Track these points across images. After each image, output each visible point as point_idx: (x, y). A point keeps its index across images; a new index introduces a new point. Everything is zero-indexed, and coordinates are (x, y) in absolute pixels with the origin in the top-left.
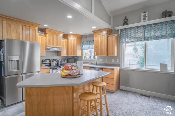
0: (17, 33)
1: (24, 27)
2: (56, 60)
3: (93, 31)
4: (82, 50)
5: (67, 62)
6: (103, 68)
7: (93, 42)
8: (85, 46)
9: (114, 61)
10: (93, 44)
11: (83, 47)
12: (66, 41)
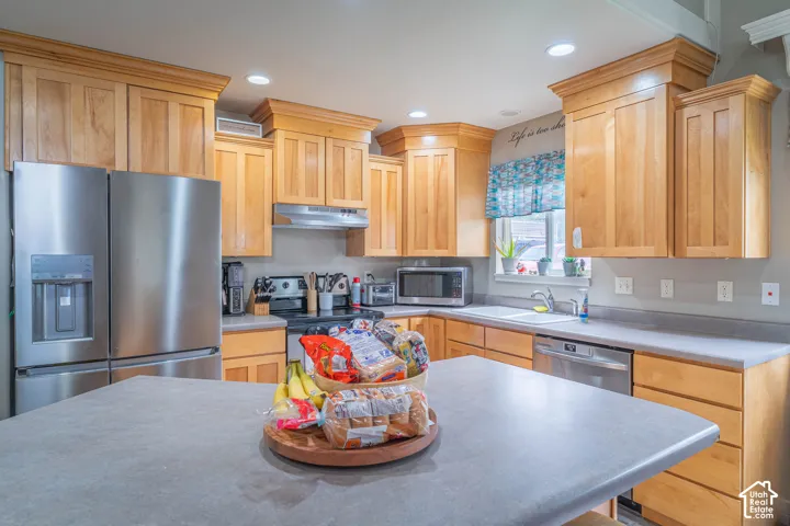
0: (97, 132)
1: (136, 94)
2: (336, 277)
3: (555, 88)
4: (491, 220)
5: (402, 295)
6: (632, 351)
7: (559, 167)
8: (511, 192)
9: (729, 298)
10: (558, 177)
11: (495, 199)
12: (393, 168)
